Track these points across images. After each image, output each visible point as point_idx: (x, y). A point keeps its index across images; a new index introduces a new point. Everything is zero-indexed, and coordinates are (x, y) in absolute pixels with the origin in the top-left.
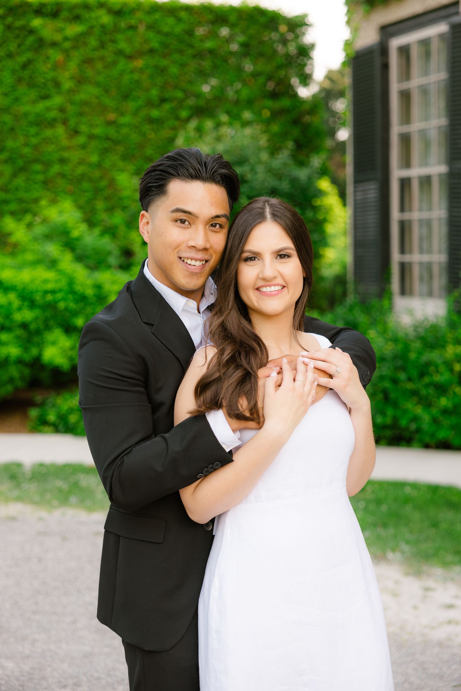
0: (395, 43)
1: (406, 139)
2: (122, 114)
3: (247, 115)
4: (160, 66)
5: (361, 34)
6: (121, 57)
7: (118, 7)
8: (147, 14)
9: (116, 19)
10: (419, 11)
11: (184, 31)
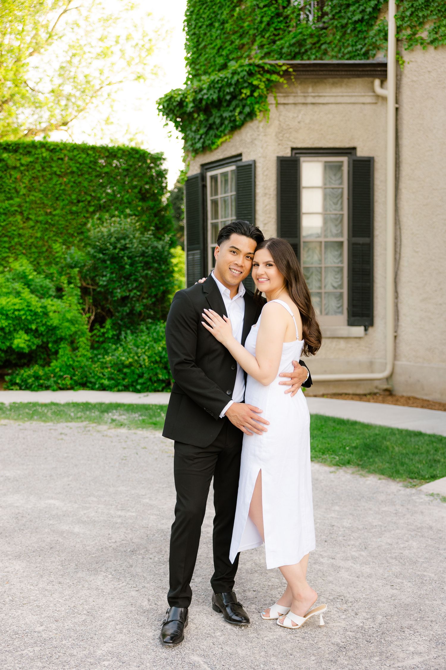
0: (209, 174)
1: (214, 227)
3: (128, 211)
4: (77, 182)
5: (191, 168)
6: (54, 176)
7: (52, 147)
8: (69, 151)
9: (51, 154)
10: (221, 157)
11: (91, 162)
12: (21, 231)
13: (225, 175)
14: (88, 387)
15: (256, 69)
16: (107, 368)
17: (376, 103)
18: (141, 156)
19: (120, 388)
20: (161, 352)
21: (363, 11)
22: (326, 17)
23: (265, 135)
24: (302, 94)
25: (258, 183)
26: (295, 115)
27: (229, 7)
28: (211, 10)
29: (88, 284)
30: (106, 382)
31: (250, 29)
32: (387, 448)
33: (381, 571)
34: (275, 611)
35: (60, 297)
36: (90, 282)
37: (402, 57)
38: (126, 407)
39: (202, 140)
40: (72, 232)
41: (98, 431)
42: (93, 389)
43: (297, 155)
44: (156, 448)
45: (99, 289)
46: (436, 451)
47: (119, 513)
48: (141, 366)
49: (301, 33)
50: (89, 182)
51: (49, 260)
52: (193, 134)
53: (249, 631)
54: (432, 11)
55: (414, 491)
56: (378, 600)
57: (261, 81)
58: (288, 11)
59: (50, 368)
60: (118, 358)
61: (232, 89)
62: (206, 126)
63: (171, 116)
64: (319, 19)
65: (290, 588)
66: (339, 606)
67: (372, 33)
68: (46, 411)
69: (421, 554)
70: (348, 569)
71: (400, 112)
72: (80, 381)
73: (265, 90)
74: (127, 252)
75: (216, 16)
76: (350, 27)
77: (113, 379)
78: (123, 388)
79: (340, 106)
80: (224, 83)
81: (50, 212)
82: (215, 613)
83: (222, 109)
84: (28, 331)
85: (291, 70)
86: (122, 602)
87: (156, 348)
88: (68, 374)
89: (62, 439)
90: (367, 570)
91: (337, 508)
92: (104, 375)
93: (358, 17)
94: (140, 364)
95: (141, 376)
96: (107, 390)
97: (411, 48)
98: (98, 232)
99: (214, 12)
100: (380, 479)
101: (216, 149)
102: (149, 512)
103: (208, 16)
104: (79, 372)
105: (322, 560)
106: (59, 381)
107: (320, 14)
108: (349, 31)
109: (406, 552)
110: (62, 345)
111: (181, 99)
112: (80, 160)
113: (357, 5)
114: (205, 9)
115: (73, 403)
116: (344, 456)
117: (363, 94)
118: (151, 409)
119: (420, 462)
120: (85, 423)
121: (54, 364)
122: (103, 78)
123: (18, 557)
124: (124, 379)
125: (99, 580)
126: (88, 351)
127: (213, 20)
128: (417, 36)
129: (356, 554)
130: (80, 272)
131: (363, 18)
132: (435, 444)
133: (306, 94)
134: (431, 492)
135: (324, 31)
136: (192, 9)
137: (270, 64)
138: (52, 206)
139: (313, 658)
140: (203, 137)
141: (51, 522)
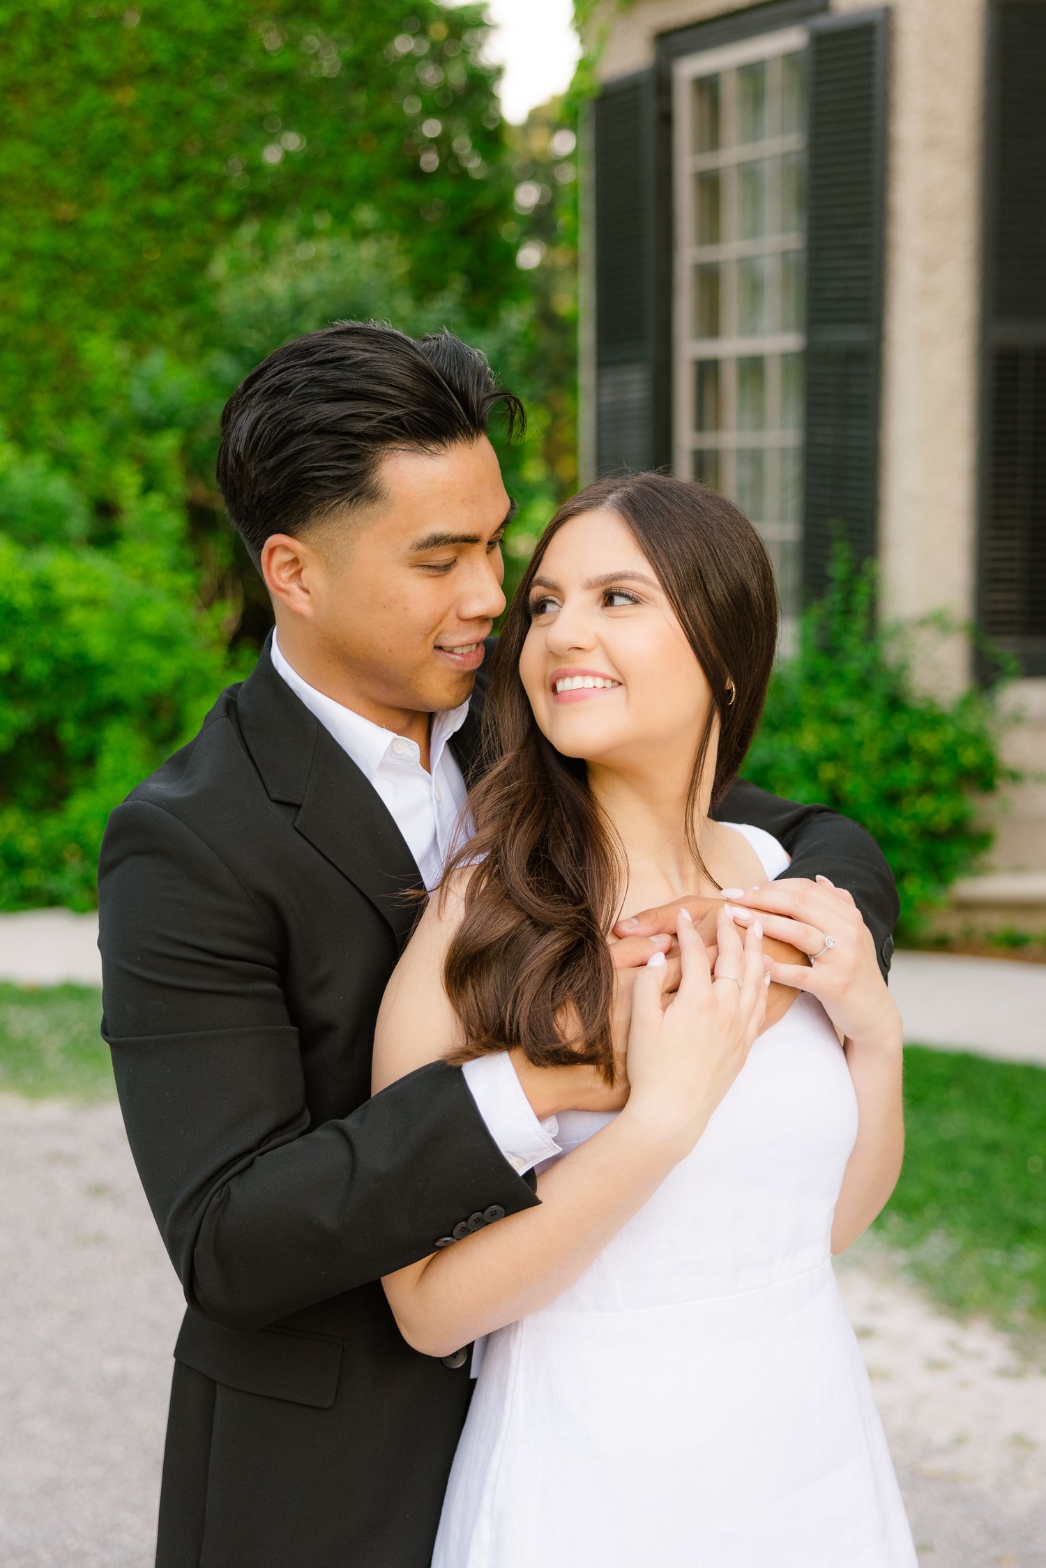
0: (688, 69)
1: (709, 277)
2: (90, 205)
3: (366, 215)
5: (616, 46)
6: (85, 83)
10: (742, 3)
13: (752, 72)
25: (900, 101)
51: (66, 399)
59: (66, 823)
68: (40, 1033)
98: (255, 293)
110: (113, 733)
121: (80, 803)
130: (184, 446)
138: (78, 195)
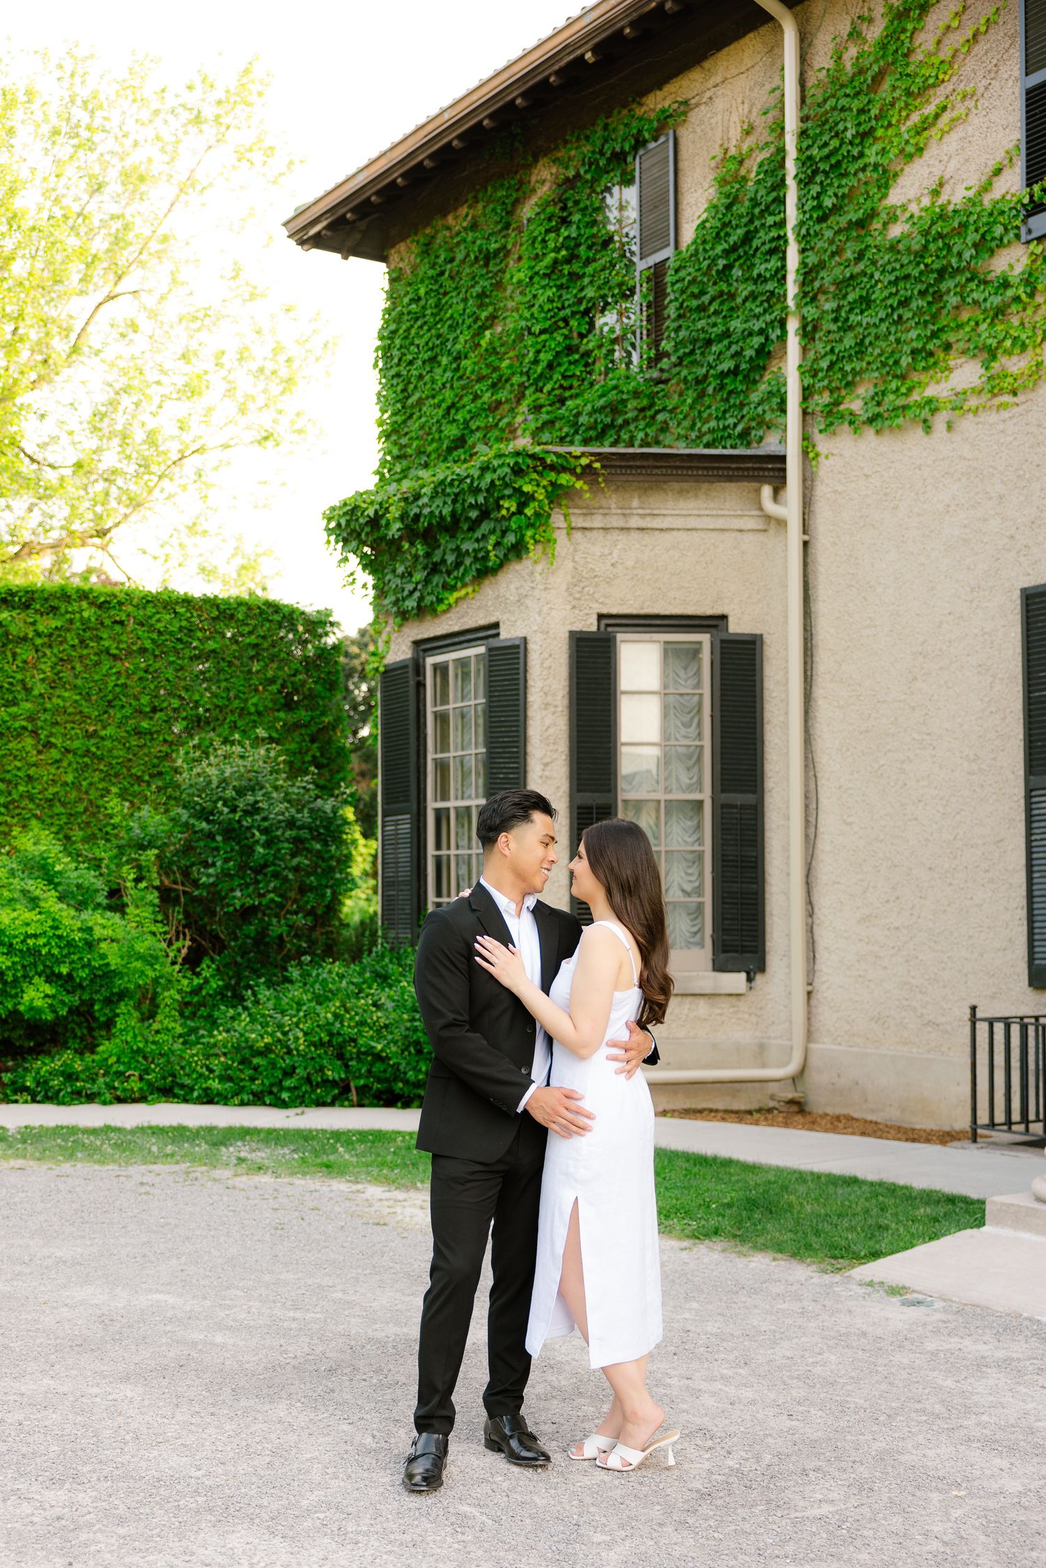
0: (430, 661)
4: (151, 669)
5: (393, 646)
6: (104, 657)
7: (102, 599)
8: (137, 607)
9: (99, 612)
10: (456, 628)
11: (181, 629)
12: (32, 771)
13: (463, 663)
14: (176, 1096)
15: (529, 461)
16: (217, 1055)
17: (765, 531)
18: (284, 617)
19: (245, 1097)
20: (332, 1024)
21: (737, 354)
22: (665, 360)
23: (546, 589)
24: (619, 511)
25: (530, 683)
26: (607, 552)
27: (469, 327)
28: (433, 332)
29: (175, 882)
30: (215, 1085)
31: (513, 374)
32: (790, 1205)
33: (772, 1396)
34: (592, 1446)
35: (120, 909)
36: (179, 877)
37: (814, 446)
38: (262, 1136)
39: (417, 594)
40: (139, 774)
41: (215, 1180)
42: (186, 1101)
43: (610, 629)
44: (337, 1209)
45: (196, 893)
46: (882, 1210)
47: (292, 1314)
48: (289, 1052)
49: (615, 387)
50: (177, 671)
51: (89, 832)
52: (399, 581)
53: (550, 1475)
54: (869, 363)
55: (837, 1278)
56: (766, 1436)
57: (538, 485)
58: (590, 343)
59: (96, 1057)
60: (242, 1035)
61: (481, 500)
62: (424, 568)
63: (354, 544)
64: (653, 362)
65: (618, 1401)
66: (699, 1442)
67: (755, 397)
68: (98, 1143)
69: (843, 1372)
70: (714, 1394)
71: (811, 550)
72: (160, 1084)
73: (546, 502)
74: (257, 817)
75: (442, 344)
76: (713, 384)
77: (230, 1079)
78: (251, 1097)
79: (694, 533)
80: (465, 486)
81: (95, 731)
82: (490, 1453)
83: (460, 536)
84: (52, 978)
85: (597, 465)
86: (329, 1439)
87: (322, 1015)
88: (135, 1069)
89: (147, 1193)
90: (748, 1394)
91: (695, 1305)
92: (211, 1071)
93: (727, 365)
94: (288, 1047)
95: (289, 1072)
96: (217, 1103)
97: (832, 428)
98: (199, 775)
99: (439, 336)
100: (774, 1259)
101: (445, 612)
102: (346, 1312)
103: (427, 344)
104: (158, 1065)
105: (668, 1381)
106: (116, 1084)
107: (652, 353)
108: (710, 390)
109: (818, 1370)
110: (122, 1008)
111: (376, 512)
112: (160, 626)
113: (726, 342)
114: (421, 327)
115: (150, 1128)
116: (707, 1221)
117: (739, 512)
118: (313, 1138)
119: (851, 1229)
120: (184, 1166)
121: (104, 1047)
122: (187, 437)
123: (126, 1379)
124: (252, 1079)
125: (281, 1410)
126: (175, 1021)
127: (438, 350)
128: (842, 407)
129: (729, 1372)
130: (158, 856)
131: (737, 367)
132: (881, 1198)
133: (628, 511)
134: (868, 1280)
135: (662, 386)
136: (393, 327)
137: (555, 453)
138: (99, 719)
139: (658, 1507)
140: (419, 587)
141: (168, 1328)
